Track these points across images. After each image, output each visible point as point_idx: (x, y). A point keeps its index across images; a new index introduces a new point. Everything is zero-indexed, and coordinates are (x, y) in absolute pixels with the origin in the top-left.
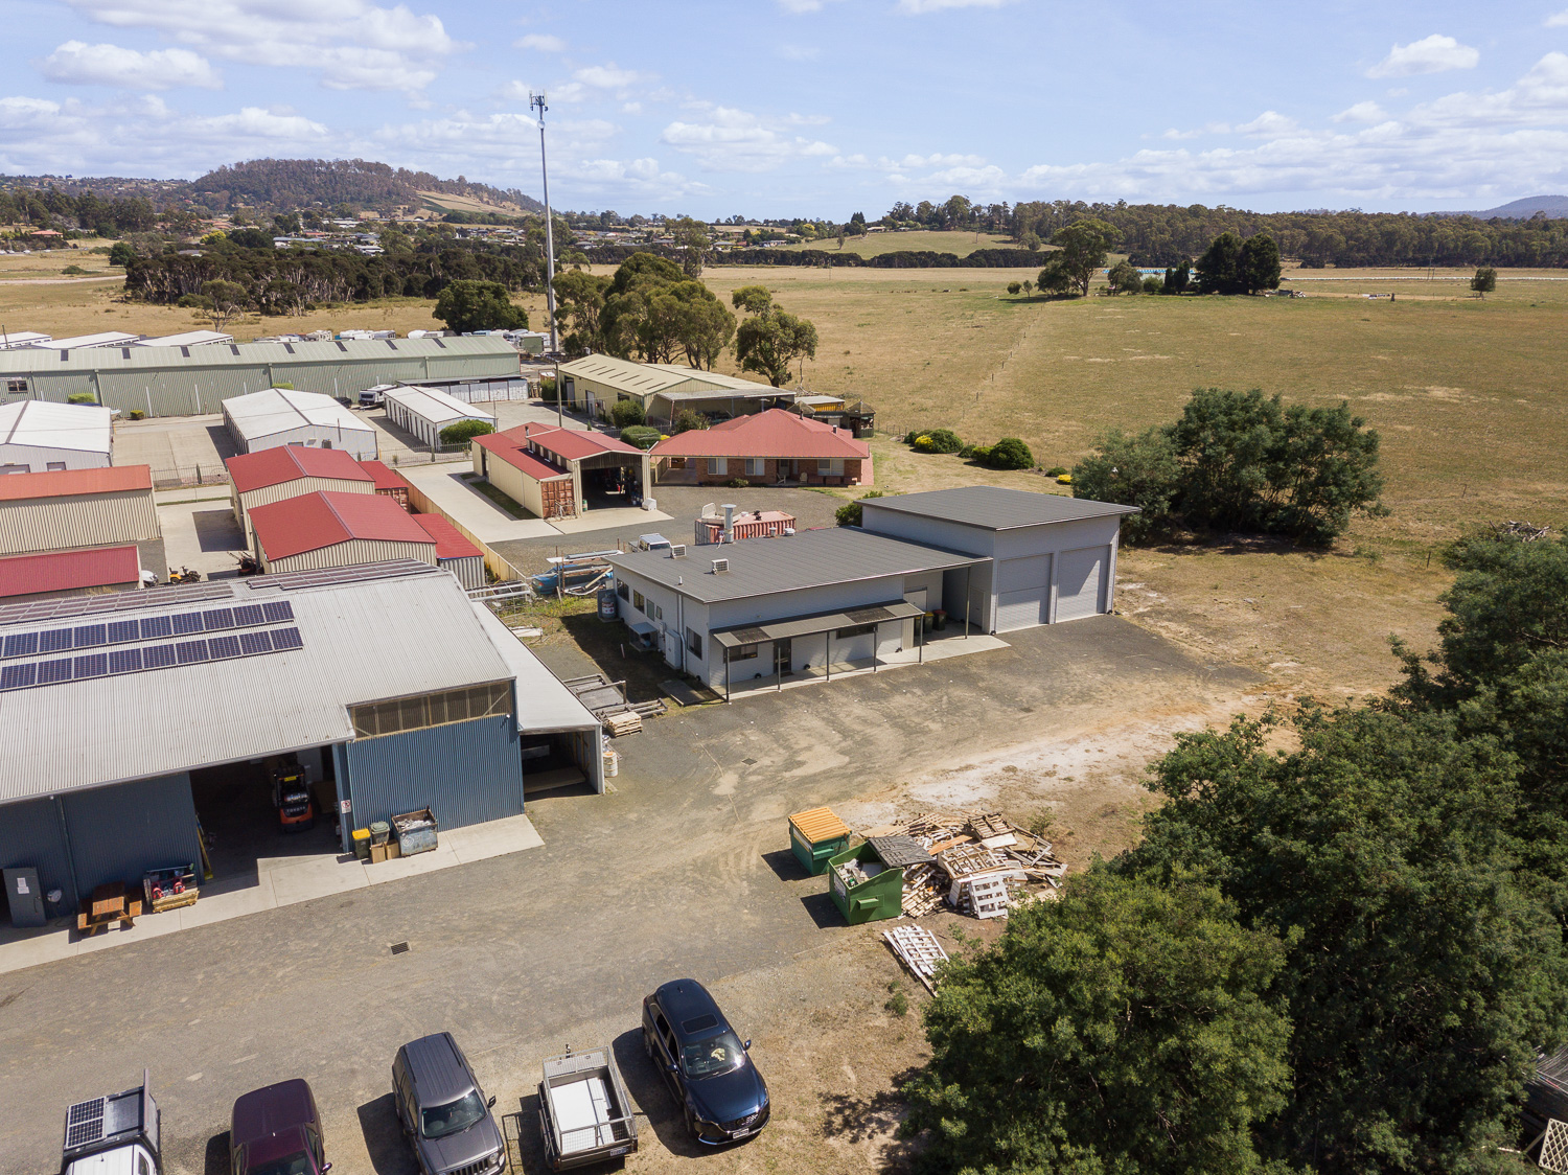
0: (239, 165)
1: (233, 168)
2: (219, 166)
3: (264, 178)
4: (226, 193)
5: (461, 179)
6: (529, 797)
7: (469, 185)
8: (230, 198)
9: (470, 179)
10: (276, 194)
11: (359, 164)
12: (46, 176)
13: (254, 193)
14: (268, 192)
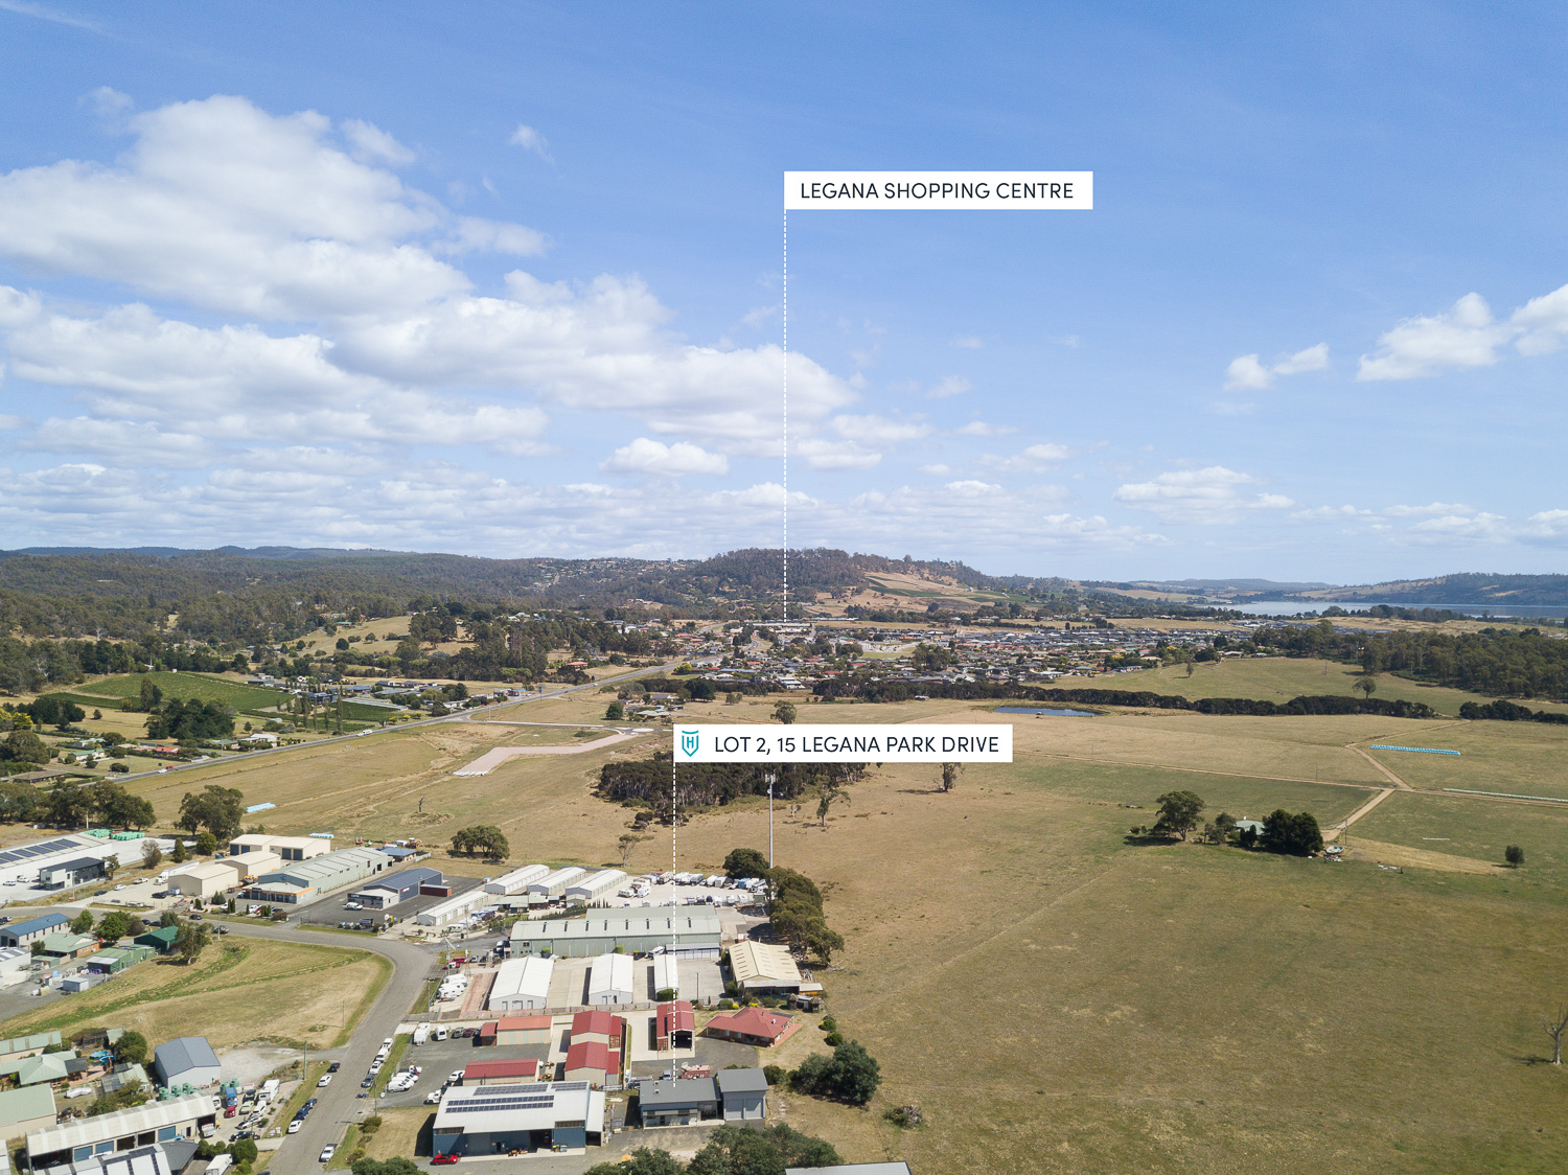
0: (731, 553)
1: (726, 554)
2: (716, 554)
3: (747, 565)
4: (716, 578)
5: (907, 558)
6: (588, 1144)
7: (914, 563)
8: (720, 583)
9: (914, 559)
10: (754, 579)
11: (823, 552)
12: (592, 560)
13: (738, 577)
14: (748, 576)
